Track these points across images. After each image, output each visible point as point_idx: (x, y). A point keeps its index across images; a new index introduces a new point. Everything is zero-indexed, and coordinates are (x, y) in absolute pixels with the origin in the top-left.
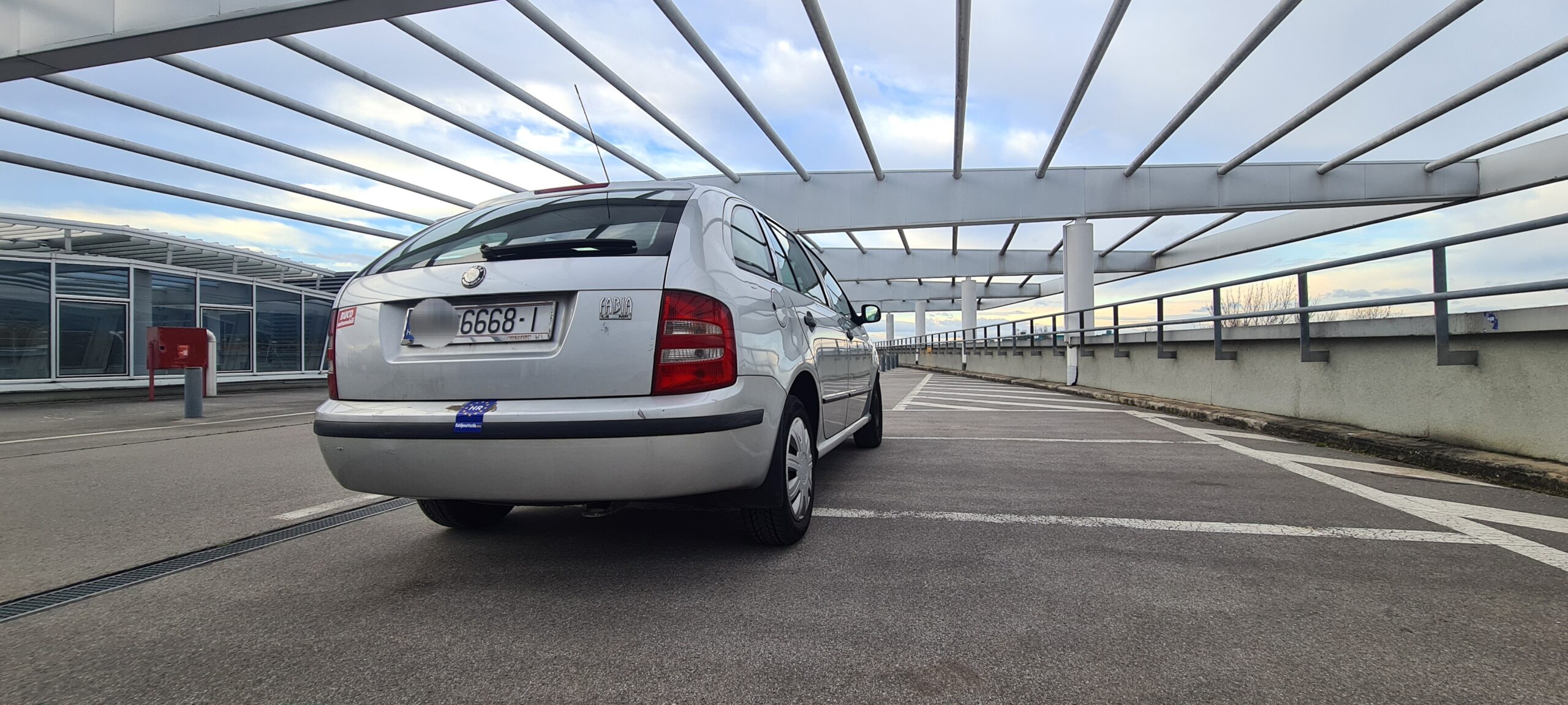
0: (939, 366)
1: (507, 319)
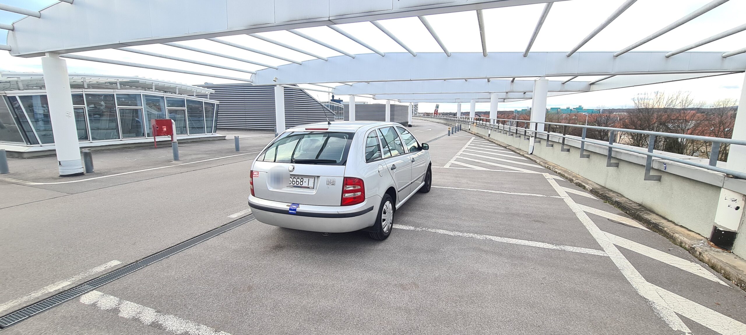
0: (479, 133)
1: (301, 181)
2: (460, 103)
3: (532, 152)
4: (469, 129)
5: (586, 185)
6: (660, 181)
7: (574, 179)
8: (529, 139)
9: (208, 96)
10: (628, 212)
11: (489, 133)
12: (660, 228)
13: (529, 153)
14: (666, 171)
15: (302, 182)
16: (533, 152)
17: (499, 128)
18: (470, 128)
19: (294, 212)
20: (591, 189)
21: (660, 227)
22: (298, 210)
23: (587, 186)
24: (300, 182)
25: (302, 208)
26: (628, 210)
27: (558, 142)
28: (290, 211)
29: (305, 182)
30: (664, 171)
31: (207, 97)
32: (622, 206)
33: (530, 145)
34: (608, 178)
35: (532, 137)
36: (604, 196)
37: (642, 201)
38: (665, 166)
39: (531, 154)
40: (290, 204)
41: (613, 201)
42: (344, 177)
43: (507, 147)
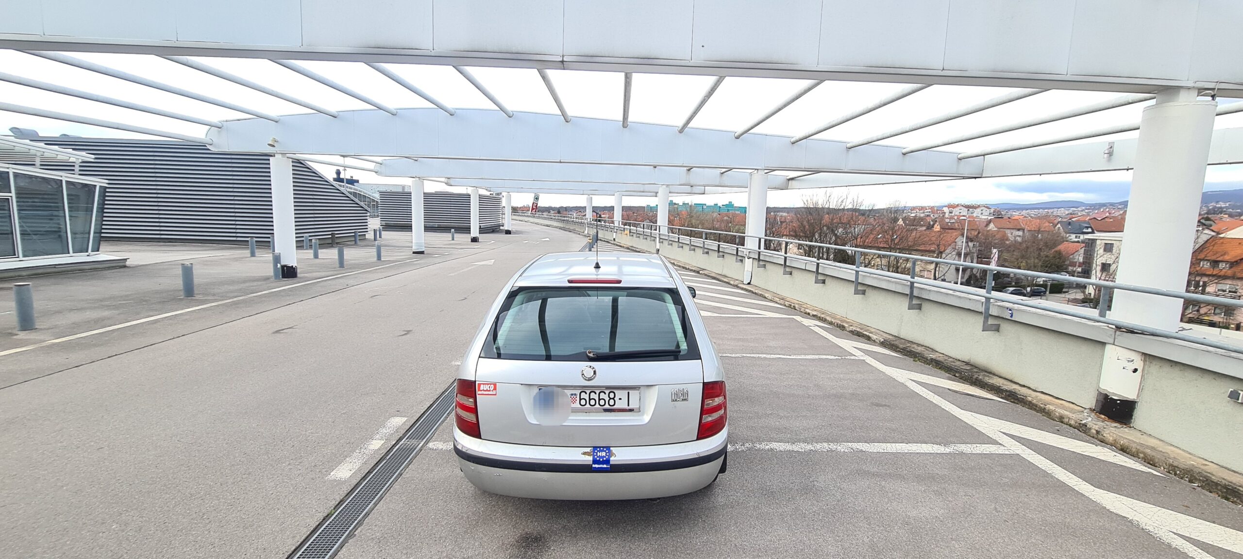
0: (635, 246)
1: (610, 399)
2: (591, 196)
3: (749, 281)
4: (614, 239)
5: (870, 335)
6: (999, 331)
7: (846, 325)
8: (741, 261)
9: (77, 168)
10: (957, 375)
11: (658, 247)
12: (1021, 398)
13: (746, 282)
14: (1013, 319)
15: (613, 399)
16: (751, 281)
17: (680, 241)
18: (614, 237)
19: (605, 466)
20: (883, 340)
21: (1019, 396)
22: (614, 460)
23: (874, 337)
24: (607, 399)
25: (620, 456)
26: (956, 372)
27: (804, 268)
28: (594, 466)
29: (620, 399)
30: (1010, 318)
31: (73, 170)
32: (945, 367)
33: (746, 270)
34: (902, 324)
35: (748, 258)
36: (908, 351)
37: (968, 358)
38: (1011, 312)
39: (749, 284)
40: (588, 450)
41: (927, 359)
42: (704, 383)
43: (701, 272)
